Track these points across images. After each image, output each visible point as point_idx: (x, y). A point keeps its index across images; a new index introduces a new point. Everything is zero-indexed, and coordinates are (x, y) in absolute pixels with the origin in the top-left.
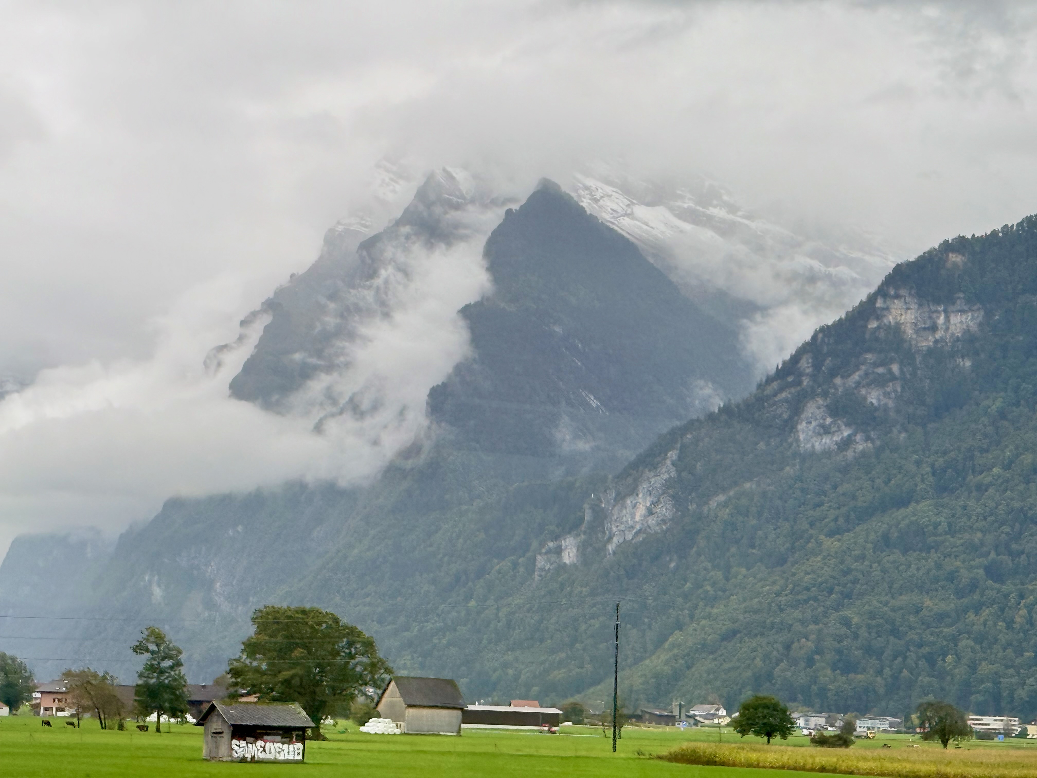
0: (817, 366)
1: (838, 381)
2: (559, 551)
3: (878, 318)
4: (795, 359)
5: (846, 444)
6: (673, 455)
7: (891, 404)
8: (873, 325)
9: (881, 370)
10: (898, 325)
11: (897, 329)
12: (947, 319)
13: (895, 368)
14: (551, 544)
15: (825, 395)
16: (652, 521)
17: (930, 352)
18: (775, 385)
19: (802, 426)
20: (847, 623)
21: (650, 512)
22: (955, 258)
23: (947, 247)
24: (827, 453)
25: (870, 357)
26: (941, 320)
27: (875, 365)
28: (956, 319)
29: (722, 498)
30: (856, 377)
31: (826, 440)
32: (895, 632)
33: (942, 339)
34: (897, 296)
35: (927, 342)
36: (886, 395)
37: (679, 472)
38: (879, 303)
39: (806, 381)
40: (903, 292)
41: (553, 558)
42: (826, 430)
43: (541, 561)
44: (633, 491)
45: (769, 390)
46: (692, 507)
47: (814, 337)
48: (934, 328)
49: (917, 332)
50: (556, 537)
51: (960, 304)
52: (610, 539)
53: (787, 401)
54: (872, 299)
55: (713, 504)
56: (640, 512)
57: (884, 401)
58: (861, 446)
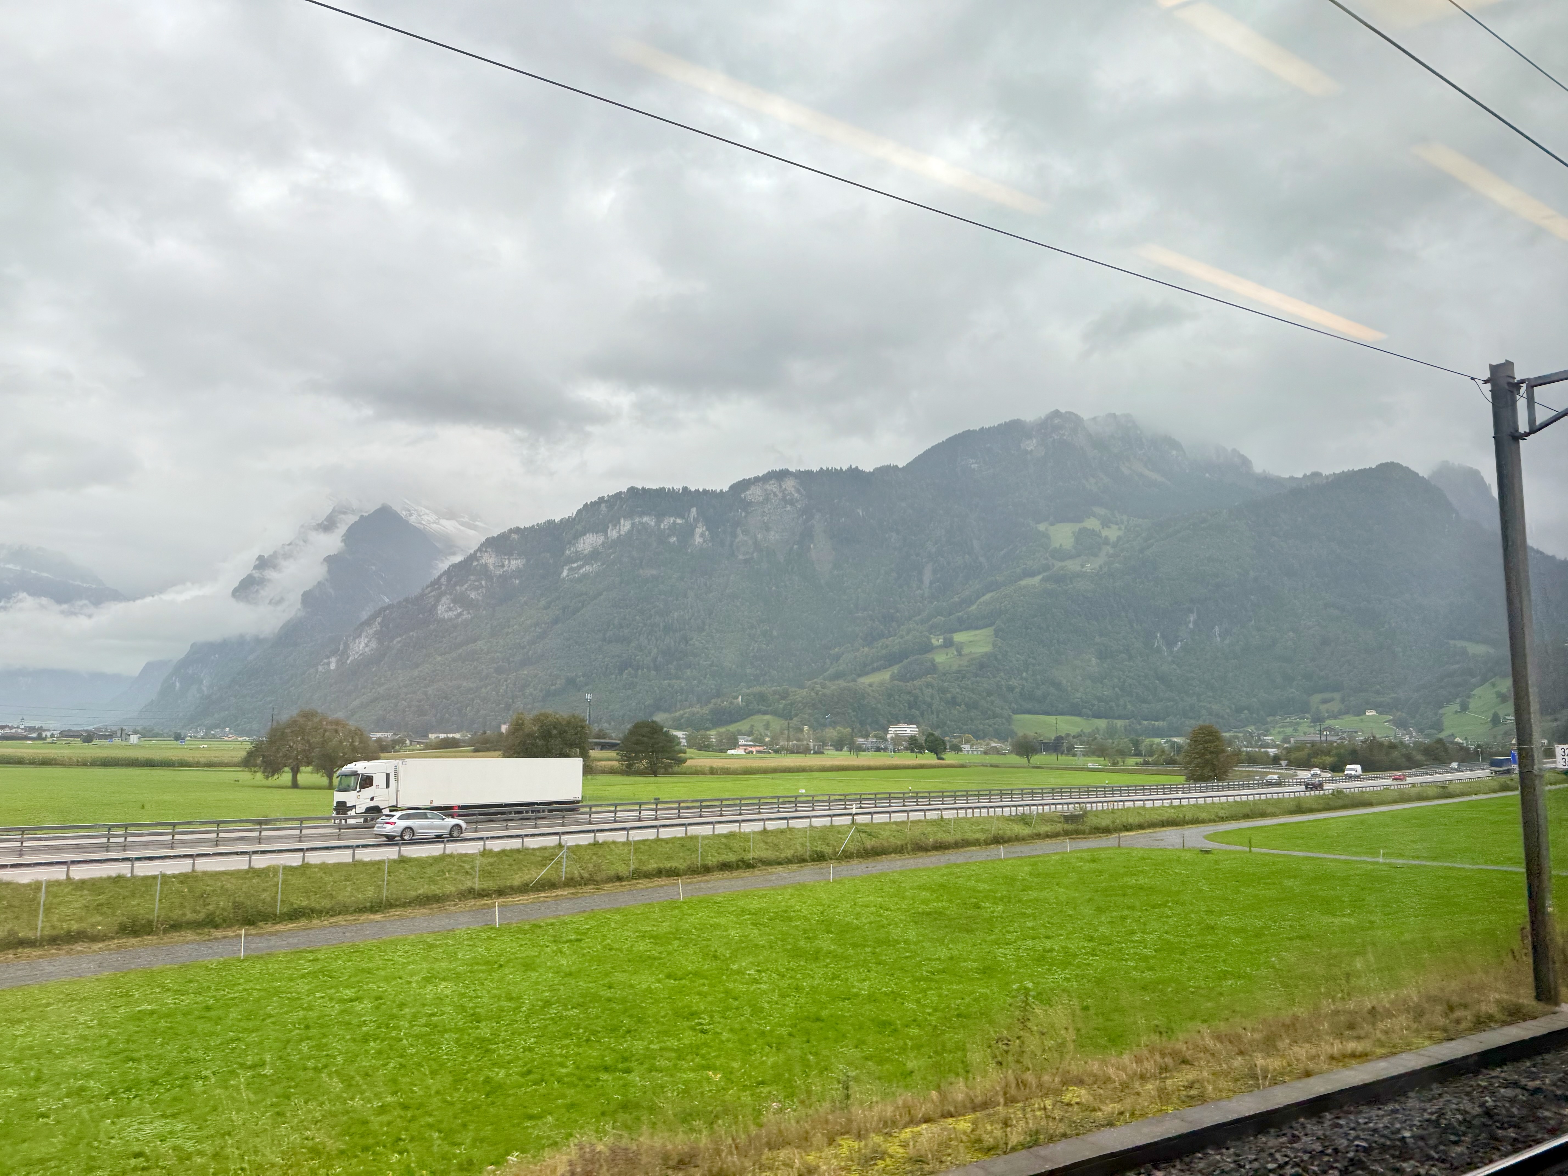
0: (449, 580)
1: (458, 588)
2: (329, 664)
3: (477, 560)
4: (440, 578)
5: (460, 614)
6: (379, 620)
7: (480, 598)
8: (475, 563)
9: (477, 583)
10: (486, 564)
11: (486, 566)
12: (509, 562)
13: (483, 583)
14: (326, 661)
15: (451, 594)
16: (367, 649)
17: (500, 576)
18: (429, 589)
19: (440, 607)
20: (425, 693)
21: (367, 646)
22: (514, 536)
23: (511, 531)
24: (450, 619)
25: (472, 577)
26: (506, 562)
27: (474, 581)
28: (513, 562)
29: (399, 639)
30: (466, 586)
31: (450, 614)
32: (446, 698)
33: (507, 571)
34: (486, 551)
35: (499, 572)
36: (479, 594)
37: (381, 627)
38: (478, 554)
39: (443, 588)
40: (489, 550)
41: (326, 667)
42: (450, 609)
43: (320, 668)
44: (360, 636)
45: (426, 591)
46: (386, 643)
47: (449, 569)
48: (503, 566)
49: (495, 567)
50: (328, 658)
51: (515, 556)
52: (348, 658)
53: (434, 596)
54: (476, 552)
55: (395, 642)
56: (362, 645)
57: (478, 597)
58: (466, 616)
